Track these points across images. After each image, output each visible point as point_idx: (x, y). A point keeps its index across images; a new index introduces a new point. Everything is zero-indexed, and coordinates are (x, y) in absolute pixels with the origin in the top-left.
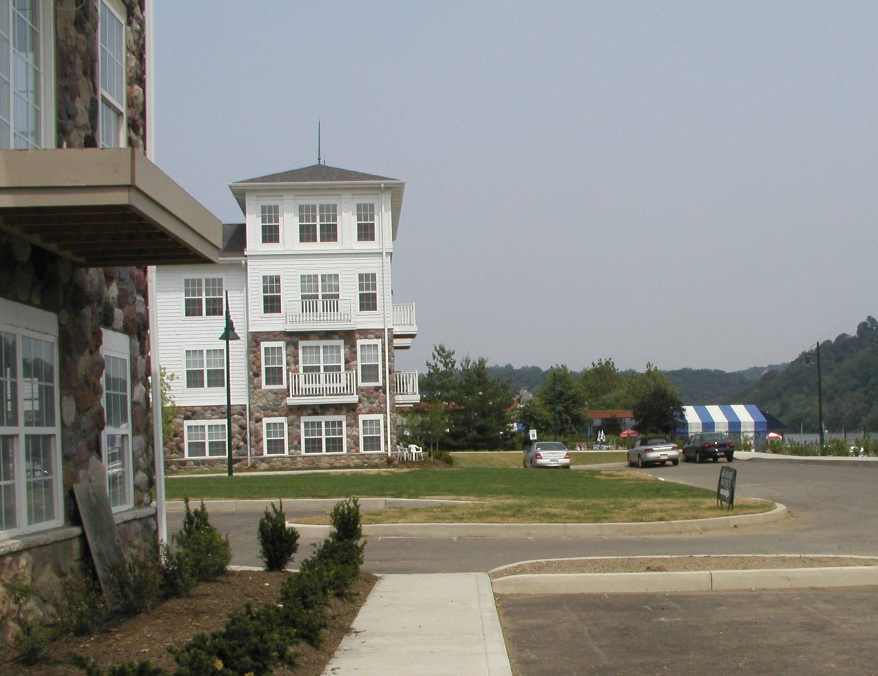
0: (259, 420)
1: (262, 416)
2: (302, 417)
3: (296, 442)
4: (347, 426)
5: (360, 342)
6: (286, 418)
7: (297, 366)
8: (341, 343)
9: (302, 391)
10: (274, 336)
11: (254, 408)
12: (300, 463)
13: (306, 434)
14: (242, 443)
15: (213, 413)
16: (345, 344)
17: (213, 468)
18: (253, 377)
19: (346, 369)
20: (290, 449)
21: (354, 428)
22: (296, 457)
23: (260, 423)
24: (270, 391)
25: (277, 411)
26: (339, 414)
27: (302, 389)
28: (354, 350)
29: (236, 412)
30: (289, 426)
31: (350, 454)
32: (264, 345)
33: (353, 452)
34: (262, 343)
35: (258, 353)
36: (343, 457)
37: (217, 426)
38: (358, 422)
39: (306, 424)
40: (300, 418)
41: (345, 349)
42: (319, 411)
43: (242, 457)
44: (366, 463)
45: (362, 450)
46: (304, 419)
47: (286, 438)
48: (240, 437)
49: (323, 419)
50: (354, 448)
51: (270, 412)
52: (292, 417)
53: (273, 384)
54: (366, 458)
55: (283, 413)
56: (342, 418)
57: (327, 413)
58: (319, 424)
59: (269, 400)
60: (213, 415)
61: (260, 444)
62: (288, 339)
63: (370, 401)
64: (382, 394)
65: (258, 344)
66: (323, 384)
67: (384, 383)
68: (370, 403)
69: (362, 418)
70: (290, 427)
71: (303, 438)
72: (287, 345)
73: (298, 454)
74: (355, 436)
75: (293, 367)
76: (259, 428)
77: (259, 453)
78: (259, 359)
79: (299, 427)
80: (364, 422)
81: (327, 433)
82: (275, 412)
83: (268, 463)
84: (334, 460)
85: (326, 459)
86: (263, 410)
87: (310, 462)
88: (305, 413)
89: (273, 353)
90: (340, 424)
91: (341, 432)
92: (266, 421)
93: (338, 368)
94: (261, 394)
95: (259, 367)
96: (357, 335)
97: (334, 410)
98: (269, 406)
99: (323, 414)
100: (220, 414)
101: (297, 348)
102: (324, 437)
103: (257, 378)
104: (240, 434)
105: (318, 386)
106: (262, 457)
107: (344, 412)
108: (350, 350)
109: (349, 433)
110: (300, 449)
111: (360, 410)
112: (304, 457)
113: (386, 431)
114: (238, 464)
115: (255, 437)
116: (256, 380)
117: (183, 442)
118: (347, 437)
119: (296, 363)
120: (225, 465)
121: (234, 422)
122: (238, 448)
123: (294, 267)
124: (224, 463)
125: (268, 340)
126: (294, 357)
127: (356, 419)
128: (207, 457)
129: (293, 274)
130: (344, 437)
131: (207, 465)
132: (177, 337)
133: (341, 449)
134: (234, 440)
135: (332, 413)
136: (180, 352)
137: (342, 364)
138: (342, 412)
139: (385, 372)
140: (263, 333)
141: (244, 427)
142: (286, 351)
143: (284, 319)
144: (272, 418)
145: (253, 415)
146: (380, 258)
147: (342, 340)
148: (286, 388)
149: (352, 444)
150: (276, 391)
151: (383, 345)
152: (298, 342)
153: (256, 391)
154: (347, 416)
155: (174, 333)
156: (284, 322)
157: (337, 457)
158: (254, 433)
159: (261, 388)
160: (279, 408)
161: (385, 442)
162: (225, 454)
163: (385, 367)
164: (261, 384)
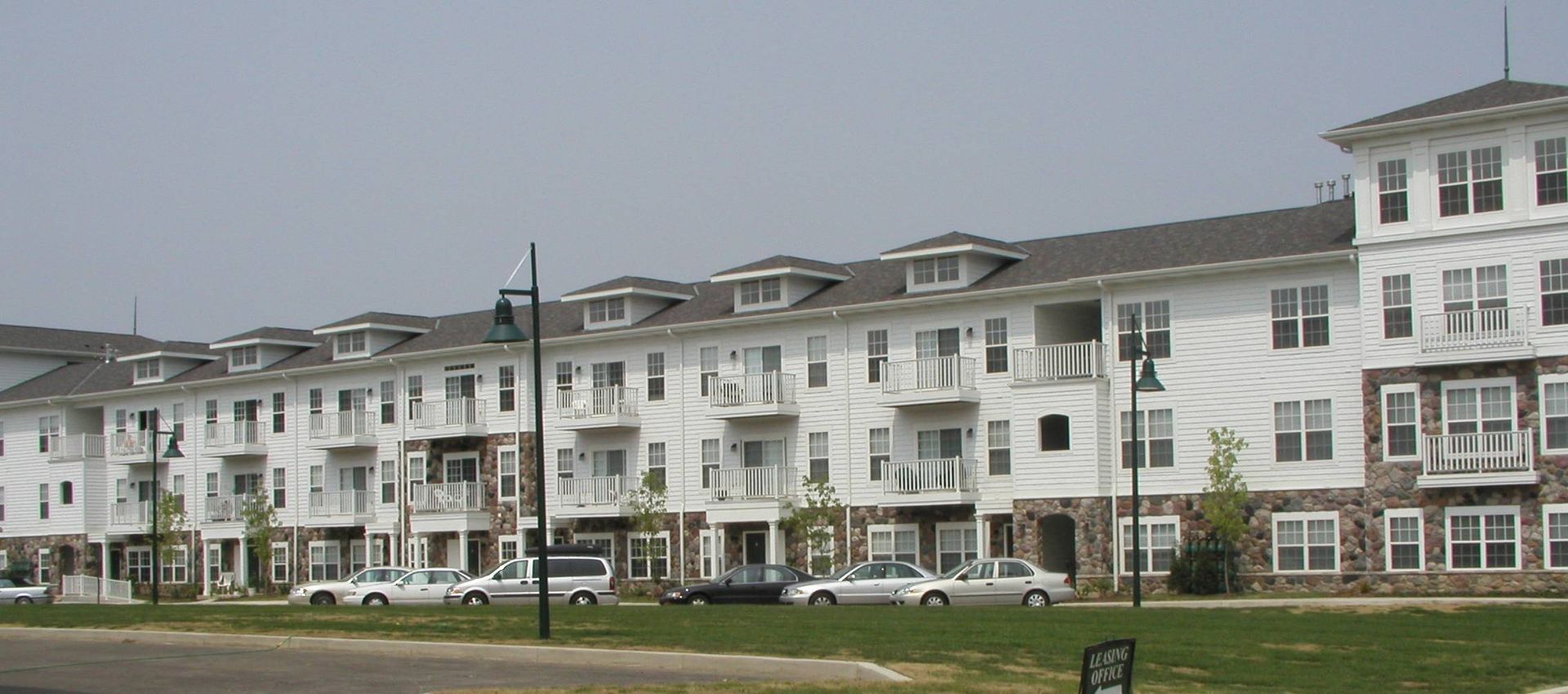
0: (1378, 513)
1: (1384, 506)
2: (1446, 509)
3: (1437, 550)
4: (1523, 523)
5: (1544, 379)
6: (1422, 509)
7: (1438, 423)
8: (1511, 381)
9: (1449, 464)
10: (1402, 374)
11: (1372, 492)
12: (1444, 585)
13: (1455, 536)
14: (1358, 550)
15: (1315, 500)
16: (1519, 383)
17: (1315, 589)
18: (1370, 442)
19: (1523, 426)
20: (1427, 560)
21: (1534, 527)
22: (1438, 575)
23: (1380, 518)
24: (1396, 465)
25: (1407, 498)
26: (1510, 503)
27: (1449, 461)
28: (1533, 393)
29: (1350, 500)
30: (1426, 522)
31: (1527, 570)
32: (1386, 390)
33: (1532, 568)
34: (1383, 388)
35: (1378, 403)
36: (1516, 576)
37: (1321, 522)
38: (1541, 517)
39: (1455, 520)
40: (1444, 510)
41: (1518, 392)
42: (1476, 498)
43: (1357, 573)
44: (1554, 587)
45: (1547, 565)
46: (1451, 511)
47: (1421, 543)
48: (1355, 540)
49: (1481, 511)
50: (1534, 562)
51: (1395, 500)
52: (1431, 508)
53: (1401, 454)
54: (1555, 579)
55: (1417, 502)
56: (1514, 510)
57: (1488, 501)
58: (1476, 519)
59: (1394, 479)
60: (1315, 504)
61: (1381, 552)
62: (1424, 378)
63: (1561, 481)
65: (1379, 389)
66: (1482, 454)
68: (1562, 484)
69: (1548, 509)
70: (1428, 525)
71: (1449, 543)
72: (1423, 388)
73: (1440, 569)
74: (1536, 541)
75: (1431, 425)
76: (1378, 527)
77: (1378, 567)
78: (1379, 414)
79: (1442, 525)
80: (1552, 517)
81: (1489, 535)
82: (1403, 499)
83: (1392, 584)
84: (1500, 581)
85: (1486, 580)
86: (1386, 497)
87: (1460, 583)
88: (1451, 501)
89: (1401, 403)
90: (1510, 519)
91: (1511, 534)
92: (1389, 514)
93: (1507, 425)
94: (1381, 471)
95: (1379, 426)
96: (1539, 367)
97: (1499, 496)
98: (1393, 490)
99: (1483, 503)
100: (1326, 503)
101: (1438, 393)
102: (1483, 542)
103: (1376, 444)
104: (1356, 535)
105: (1474, 455)
106: (1384, 573)
107: (1517, 499)
108: (1527, 393)
109: (1526, 536)
110: (1444, 562)
111: (1544, 496)
112: (1449, 574)
114: (1352, 583)
115: (1373, 541)
116: (1372, 448)
117: (1270, 546)
118: (1523, 543)
119: (1438, 418)
120: (1332, 585)
121: (1347, 516)
122: (1353, 558)
123: (1432, 258)
124: (1331, 582)
125: (1386, 382)
126: (1434, 409)
127: (1538, 513)
128: (1306, 570)
129: (1434, 269)
130: (1518, 541)
131: (1305, 584)
132: (1261, 381)
133: (1512, 563)
134: (1347, 544)
135: (1497, 501)
136: (1266, 404)
137: (1513, 418)
138: (1513, 499)
140: (1385, 371)
141: (1362, 524)
142: (1421, 398)
143: (1417, 345)
144: (1400, 509)
145: (1369, 504)
147: (1513, 378)
148: (1420, 460)
149: (1531, 554)
150: (1406, 466)
152: (1439, 383)
153: (1373, 466)
154: (1521, 508)
155: (1257, 376)
156: (1416, 350)
157: (1504, 576)
158: (1369, 534)
159: (1381, 460)
160: (1410, 493)
162: (1332, 567)
164: (1381, 454)
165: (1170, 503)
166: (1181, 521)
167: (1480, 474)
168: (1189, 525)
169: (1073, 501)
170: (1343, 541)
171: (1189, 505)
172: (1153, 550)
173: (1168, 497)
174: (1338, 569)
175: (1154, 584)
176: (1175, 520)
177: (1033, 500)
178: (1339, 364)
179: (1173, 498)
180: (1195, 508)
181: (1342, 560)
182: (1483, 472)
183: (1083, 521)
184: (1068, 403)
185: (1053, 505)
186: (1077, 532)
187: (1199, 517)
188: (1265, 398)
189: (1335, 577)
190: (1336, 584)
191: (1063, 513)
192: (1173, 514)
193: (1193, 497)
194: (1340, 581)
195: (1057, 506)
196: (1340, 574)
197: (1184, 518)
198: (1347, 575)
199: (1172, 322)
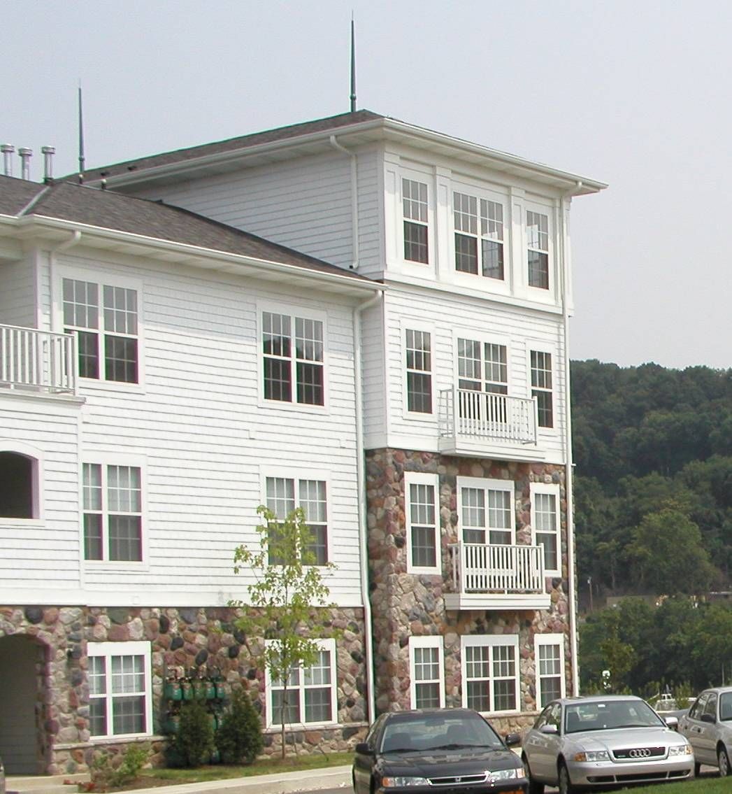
0: (404, 643)
1: (410, 632)
2: (462, 636)
3: (456, 690)
4: (521, 656)
5: (534, 488)
6: (442, 637)
7: (455, 528)
8: (508, 485)
10: (425, 461)
11: (399, 614)
13: (469, 672)
14: (356, 694)
15: (312, 622)
16: (516, 489)
18: (394, 546)
19: (519, 541)
23: (406, 648)
24: (420, 578)
25: (430, 623)
26: (511, 632)
28: (527, 502)
29: (348, 624)
30: (445, 655)
31: (526, 713)
32: (411, 478)
33: (529, 709)
34: (407, 474)
35: (402, 495)
36: (519, 719)
38: (534, 649)
39: (469, 652)
40: (460, 638)
41: (516, 499)
42: (486, 625)
43: (358, 724)
45: (539, 706)
46: (466, 641)
47: (441, 681)
49: (490, 641)
50: (530, 702)
51: (420, 624)
52: (451, 636)
53: (423, 565)
55: (438, 627)
56: (512, 640)
57: (496, 629)
58: (486, 652)
59: (419, 597)
61: (407, 692)
62: (442, 469)
64: (563, 594)
65: (402, 476)
66: (490, 570)
67: (566, 572)
69: (540, 639)
70: (447, 658)
71: (465, 681)
72: (442, 482)
74: (530, 676)
75: (450, 530)
76: (405, 660)
78: (402, 508)
79: (459, 658)
80: (542, 648)
81: (496, 670)
82: (427, 624)
84: (507, 727)
85: (497, 725)
86: (411, 620)
88: (468, 628)
89: (423, 498)
90: (512, 651)
91: (513, 670)
92: (415, 642)
93: (509, 538)
94: (407, 586)
95: (403, 526)
96: (532, 473)
98: (418, 612)
99: (491, 631)
100: (323, 627)
101: (454, 492)
102: (492, 679)
103: (401, 550)
104: (353, 672)
107: (517, 627)
108: (523, 502)
109: (524, 670)
111: (536, 624)
113: (569, 668)
114: (353, 738)
116: (399, 554)
117: (263, 690)
118: (521, 680)
119: (454, 522)
120: (333, 742)
121: (344, 646)
122: (350, 704)
123: (450, 319)
124: (331, 738)
125: (416, 469)
126: (451, 510)
127: (531, 642)
128: (304, 724)
129: (449, 334)
130: (517, 677)
131: (305, 743)
132: (250, 443)
133: (513, 707)
134: (345, 685)
135: (502, 629)
136: (256, 478)
137: (513, 530)
138: (514, 627)
139: (566, 551)
140: (409, 454)
141: (359, 658)
142: (440, 494)
143: (436, 426)
144: (422, 637)
145: (397, 630)
146: (555, 325)
147: (513, 482)
148: (440, 573)
149: (527, 693)
150: (429, 581)
151: (561, 497)
152: (455, 478)
153: (400, 578)
154: (520, 638)
155: (246, 435)
156: (436, 433)
157: (511, 720)
158: (397, 670)
159: (406, 572)
160: (432, 616)
161: (567, 689)
162: (329, 718)
163: (565, 540)
164: (406, 562)
165: (137, 620)
166: (153, 651)
167: (506, 596)
168: (165, 658)
169: (47, 611)
170: (340, 681)
171: (165, 624)
172: (114, 699)
173: (135, 611)
174: (335, 721)
175: (120, 755)
176: (144, 648)
178: (333, 435)
179: (145, 614)
180: (174, 630)
181: (339, 708)
182: (508, 592)
183: (62, 647)
184: (36, 435)
185: (14, 617)
186: (53, 667)
187: (177, 643)
188: (255, 470)
189: (336, 732)
190: (337, 741)
191: (31, 633)
192: (141, 640)
193: (170, 612)
194: (341, 737)
195: (21, 620)
196: (341, 726)
197: (157, 646)
198: (349, 728)
199: (140, 326)
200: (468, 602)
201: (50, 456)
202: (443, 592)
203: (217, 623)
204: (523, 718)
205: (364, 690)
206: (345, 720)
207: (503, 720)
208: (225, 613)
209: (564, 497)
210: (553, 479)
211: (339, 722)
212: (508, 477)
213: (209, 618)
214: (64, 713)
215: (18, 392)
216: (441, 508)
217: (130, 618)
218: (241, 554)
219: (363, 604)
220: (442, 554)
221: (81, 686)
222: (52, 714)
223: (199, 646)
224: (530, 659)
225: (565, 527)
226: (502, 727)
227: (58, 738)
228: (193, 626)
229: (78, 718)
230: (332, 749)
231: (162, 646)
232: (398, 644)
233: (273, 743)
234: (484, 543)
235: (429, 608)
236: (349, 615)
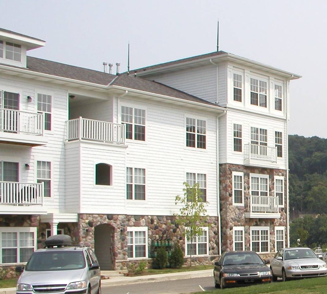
0: (231, 229)
1: (233, 225)
2: (251, 227)
3: (248, 244)
4: (270, 234)
5: (275, 177)
6: (244, 227)
7: (249, 190)
8: (267, 176)
10: (239, 168)
11: (230, 219)
13: (253, 238)
16: (269, 177)
19: (270, 195)
24: (237, 207)
26: (267, 226)
28: (273, 182)
29: (213, 222)
30: (245, 233)
32: (234, 173)
33: (272, 251)
34: (233, 172)
35: (231, 179)
36: (269, 255)
37: (202, 232)
38: (275, 231)
39: (253, 232)
41: (269, 181)
42: (259, 223)
45: (276, 250)
47: (243, 242)
49: (260, 228)
50: (273, 249)
51: (236, 222)
52: (247, 227)
53: (238, 202)
55: (242, 224)
56: (267, 228)
57: (262, 225)
58: (258, 232)
59: (237, 213)
61: (232, 245)
62: (245, 171)
64: (284, 213)
65: (231, 173)
66: (260, 204)
67: (286, 206)
69: (277, 228)
71: (251, 242)
72: (245, 175)
74: (273, 241)
75: (247, 191)
76: (231, 234)
78: (231, 184)
79: (249, 234)
80: (277, 231)
81: (262, 238)
82: (239, 222)
86: (234, 221)
88: (252, 224)
89: (238, 180)
90: (267, 232)
91: (267, 238)
92: (235, 228)
93: (267, 194)
94: (232, 209)
95: (231, 189)
96: (275, 172)
98: (236, 218)
99: (260, 225)
101: (249, 178)
102: (260, 241)
103: (230, 197)
104: (214, 238)
109: (271, 238)
111: (275, 223)
113: (286, 238)
114: (214, 260)
115: (230, 241)
116: (230, 199)
117: (184, 244)
118: (270, 242)
119: (249, 188)
120: (207, 261)
121: (211, 229)
122: (213, 249)
123: (248, 120)
125: (236, 171)
126: (248, 184)
127: (274, 229)
128: (197, 255)
129: (248, 125)
130: (269, 241)
131: (198, 262)
132: (181, 161)
133: (267, 250)
134: (211, 242)
135: (264, 225)
136: (183, 173)
137: (268, 191)
138: (268, 224)
139: (286, 199)
140: (234, 165)
141: (216, 233)
142: (244, 179)
143: (243, 156)
144: (237, 227)
145: (229, 224)
146: (284, 123)
147: (268, 175)
148: (244, 206)
149: (272, 246)
150: (240, 208)
151: (285, 180)
152: (249, 174)
153: (230, 207)
154: (270, 227)
155: (180, 158)
156: (243, 158)
157: (266, 255)
158: (229, 238)
159: (232, 205)
160: (241, 220)
161: (285, 245)
162: (206, 253)
163: (286, 195)
164: (232, 202)
165: (143, 219)
166: (148, 230)
167: (265, 213)
168: (152, 232)
169: (114, 216)
171: (152, 221)
172: (136, 245)
173: (143, 216)
175: (137, 264)
176: (145, 229)
177: (93, 214)
178: (209, 159)
179: (146, 217)
180: (155, 223)
181: (209, 250)
182: (266, 212)
183: (119, 228)
184: (112, 158)
185: (104, 218)
186: (116, 235)
187: (156, 228)
188: (183, 170)
189: (208, 258)
190: (209, 261)
191: (109, 223)
192: (145, 226)
193: (154, 217)
194: (210, 260)
195: (106, 219)
196: (210, 256)
197: (150, 228)
198: (213, 257)
199: (146, 122)
200: (253, 215)
201: (116, 165)
202: (244, 212)
203: (170, 221)
204: (271, 254)
205: (217, 244)
206: (211, 254)
207: (264, 255)
208: (172, 218)
209: (286, 181)
210: (282, 174)
211: (209, 255)
212: (267, 174)
213: (167, 219)
214: (119, 250)
215: (106, 144)
216: (244, 183)
217: (141, 219)
218: (177, 198)
219: (218, 215)
220: (244, 199)
221: (125, 241)
222: (115, 250)
223: (163, 228)
224: (273, 235)
225: (286, 191)
226: (263, 257)
227: (117, 258)
228: (162, 222)
229: (124, 252)
230: (207, 264)
231: (152, 228)
232: (229, 229)
233: (187, 262)
234: (258, 195)
235: (240, 217)
236: (213, 219)
